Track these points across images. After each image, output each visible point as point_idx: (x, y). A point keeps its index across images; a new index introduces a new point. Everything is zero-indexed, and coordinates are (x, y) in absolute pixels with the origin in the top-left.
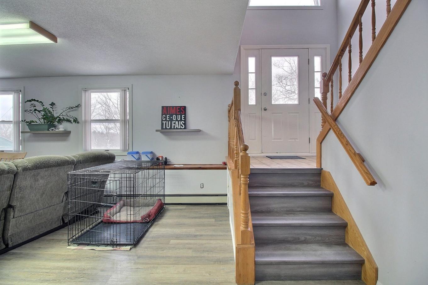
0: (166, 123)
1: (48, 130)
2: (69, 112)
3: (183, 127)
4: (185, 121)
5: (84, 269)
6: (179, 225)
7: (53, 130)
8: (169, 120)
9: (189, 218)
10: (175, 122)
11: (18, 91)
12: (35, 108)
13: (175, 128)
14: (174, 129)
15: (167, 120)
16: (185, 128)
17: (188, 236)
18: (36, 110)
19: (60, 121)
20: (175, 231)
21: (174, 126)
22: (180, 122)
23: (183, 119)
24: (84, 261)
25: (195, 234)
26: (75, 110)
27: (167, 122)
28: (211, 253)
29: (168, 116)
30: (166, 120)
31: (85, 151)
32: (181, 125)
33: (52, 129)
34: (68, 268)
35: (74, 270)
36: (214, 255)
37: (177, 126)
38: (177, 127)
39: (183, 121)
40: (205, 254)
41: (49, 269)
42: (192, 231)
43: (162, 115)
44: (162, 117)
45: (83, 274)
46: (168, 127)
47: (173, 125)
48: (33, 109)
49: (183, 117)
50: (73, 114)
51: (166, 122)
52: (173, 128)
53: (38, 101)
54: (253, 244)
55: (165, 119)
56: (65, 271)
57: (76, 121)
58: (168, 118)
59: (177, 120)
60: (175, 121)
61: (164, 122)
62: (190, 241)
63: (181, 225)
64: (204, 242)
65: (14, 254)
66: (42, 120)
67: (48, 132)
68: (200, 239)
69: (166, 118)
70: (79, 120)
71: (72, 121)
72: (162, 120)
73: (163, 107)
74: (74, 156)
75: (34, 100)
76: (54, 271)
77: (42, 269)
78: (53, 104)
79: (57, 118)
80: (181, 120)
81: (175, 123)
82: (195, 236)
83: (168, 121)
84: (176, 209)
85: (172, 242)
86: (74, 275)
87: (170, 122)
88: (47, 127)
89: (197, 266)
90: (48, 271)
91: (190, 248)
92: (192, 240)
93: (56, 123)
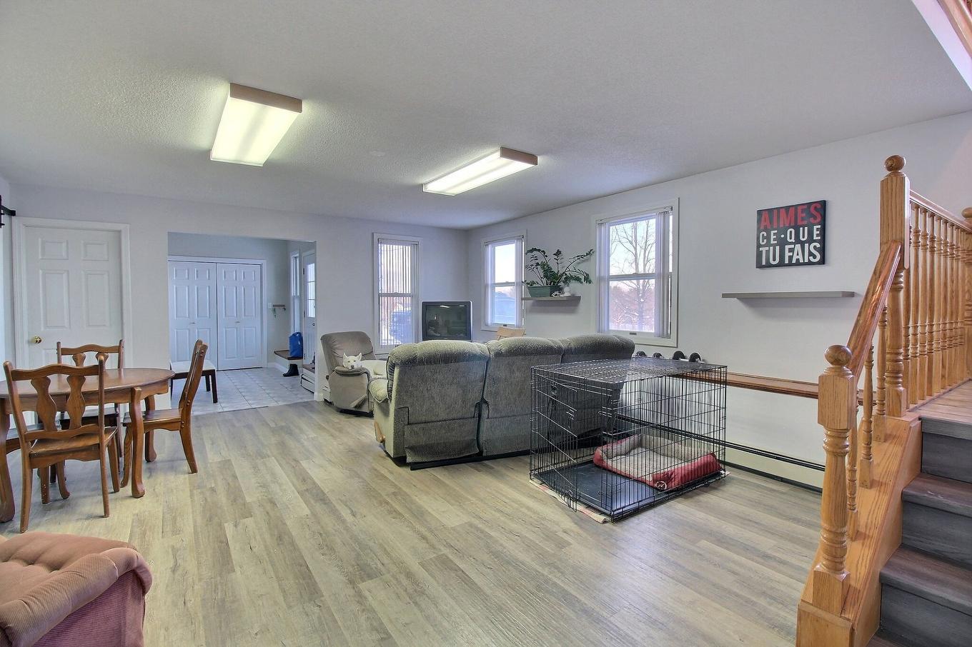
0: (768, 252)
1: (551, 296)
2: (579, 263)
3: (815, 257)
4: (823, 241)
5: (544, 519)
6: (746, 521)
7: (556, 295)
8: (776, 242)
9: (781, 515)
10: (792, 246)
11: (521, 238)
12: (537, 261)
13: (794, 261)
14: (790, 264)
15: (772, 242)
16: (822, 262)
17: (747, 549)
18: (538, 264)
19: (568, 280)
20: (724, 526)
21: (791, 258)
22: (807, 245)
23: (815, 238)
24: (551, 507)
25: (769, 552)
26: (587, 260)
27: (771, 248)
28: (780, 606)
29: (772, 232)
30: (768, 244)
31: (599, 331)
32: (811, 254)
33: (555, 293)
34: (528, 508)
35: (534, 513)
36: (783, 614)
37: (798, 257)
38: (798, 260)
39: (815, 241)
40: (762, 602)
41: (510, 499)
42: (767, 543)
43: (759, 231)
44: (758, 238)
45: (541, 524)
46: (774, 260)
47: (787, 254)
48: (534, 262)
49: (816, 232)
50: (584, 267)
51: (767, 248)
52: (787, 262)
53: (539, 250)
54: (848, 620)
55: (765, 240)
56: (523, 510)
57: (587, 279)
58: (773, 237)
59: (798, 241)
60: (791, 243)
61: (764, 250)
62: (743, 560)
63: (746, 522)
64: (778, 576)
65: (487, 466)
66: (544, 280)
67: (550, 298)
68: (774, 568)
69: (768, 238)
70: (592, 278)
71: (583, 280)
72: (759, 246)
73: (760, 212)
74: (563, 341)
75: (535, 250)
76: (513, 504)
77: (504, 495)
78: (558, 253)
79: (562, 275)
80: (810, 240)
81: (791, 250)
82: (766, 557)
83: (774, 246)
84: (758, 486)
85: (704, 543)
86: (531, 520)
87: (778, 248)
88: (548, 290)
89: (724, 609)
90: (507, 501)
91: (734, 573)
92: (753, 560)
93: (561, 284)
